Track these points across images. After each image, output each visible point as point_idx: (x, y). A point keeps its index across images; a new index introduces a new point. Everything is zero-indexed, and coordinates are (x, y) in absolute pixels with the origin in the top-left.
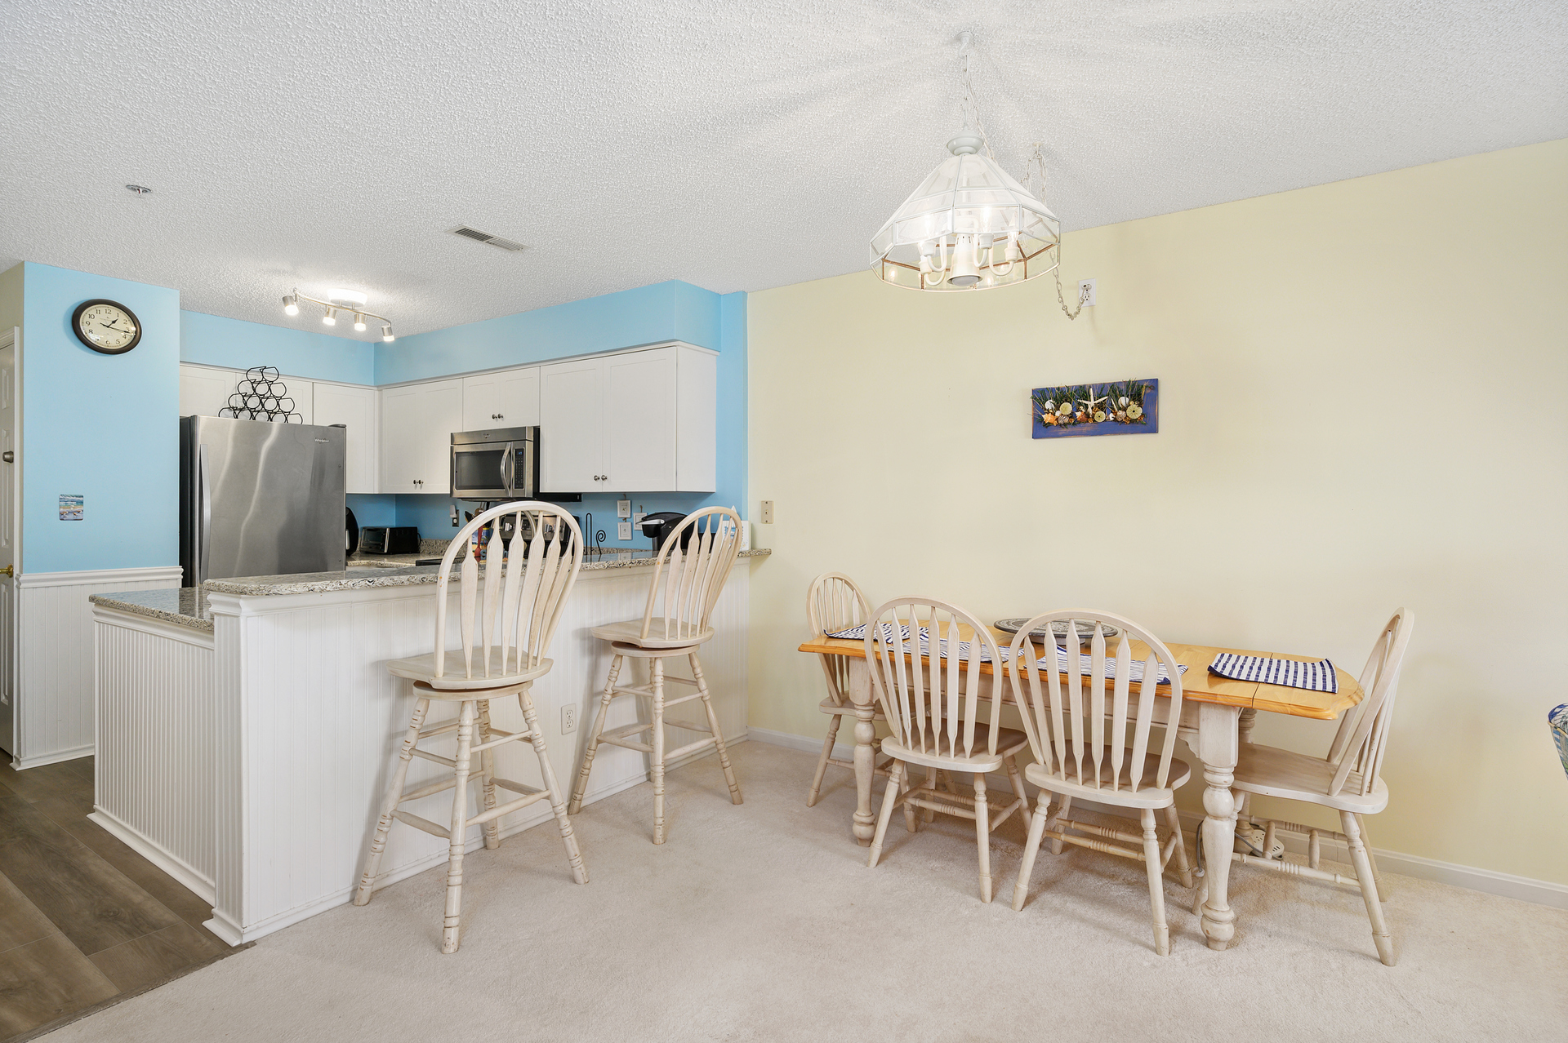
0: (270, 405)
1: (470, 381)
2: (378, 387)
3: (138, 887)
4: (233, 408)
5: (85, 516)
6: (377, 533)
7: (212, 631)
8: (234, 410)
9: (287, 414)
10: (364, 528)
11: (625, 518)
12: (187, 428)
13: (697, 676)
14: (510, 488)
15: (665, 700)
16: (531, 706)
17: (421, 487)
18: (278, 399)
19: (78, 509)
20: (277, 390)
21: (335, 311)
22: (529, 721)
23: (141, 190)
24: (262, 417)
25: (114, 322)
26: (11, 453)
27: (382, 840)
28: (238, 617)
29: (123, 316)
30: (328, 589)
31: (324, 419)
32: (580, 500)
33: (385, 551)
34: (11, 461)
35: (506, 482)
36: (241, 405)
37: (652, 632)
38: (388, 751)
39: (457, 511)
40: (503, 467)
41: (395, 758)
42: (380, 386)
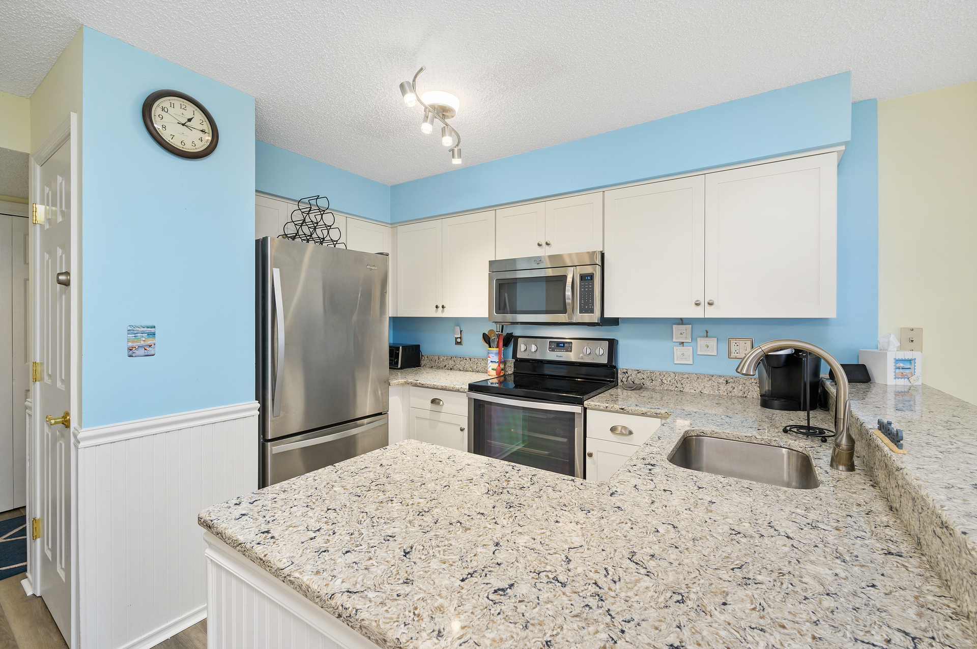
0: (322, 233)
1: (505, 211)
5: (157, 350)
9: (335, 243)
11: (683, 343)
12: (262, 250)
14: (573, 312)
18: (329, 228)
19: (149, 343)
25: (190, 120)
26: (67, 273)
34: (67, 284)
36: (294, 233)
40: (568, 293)
42: (393, 225)
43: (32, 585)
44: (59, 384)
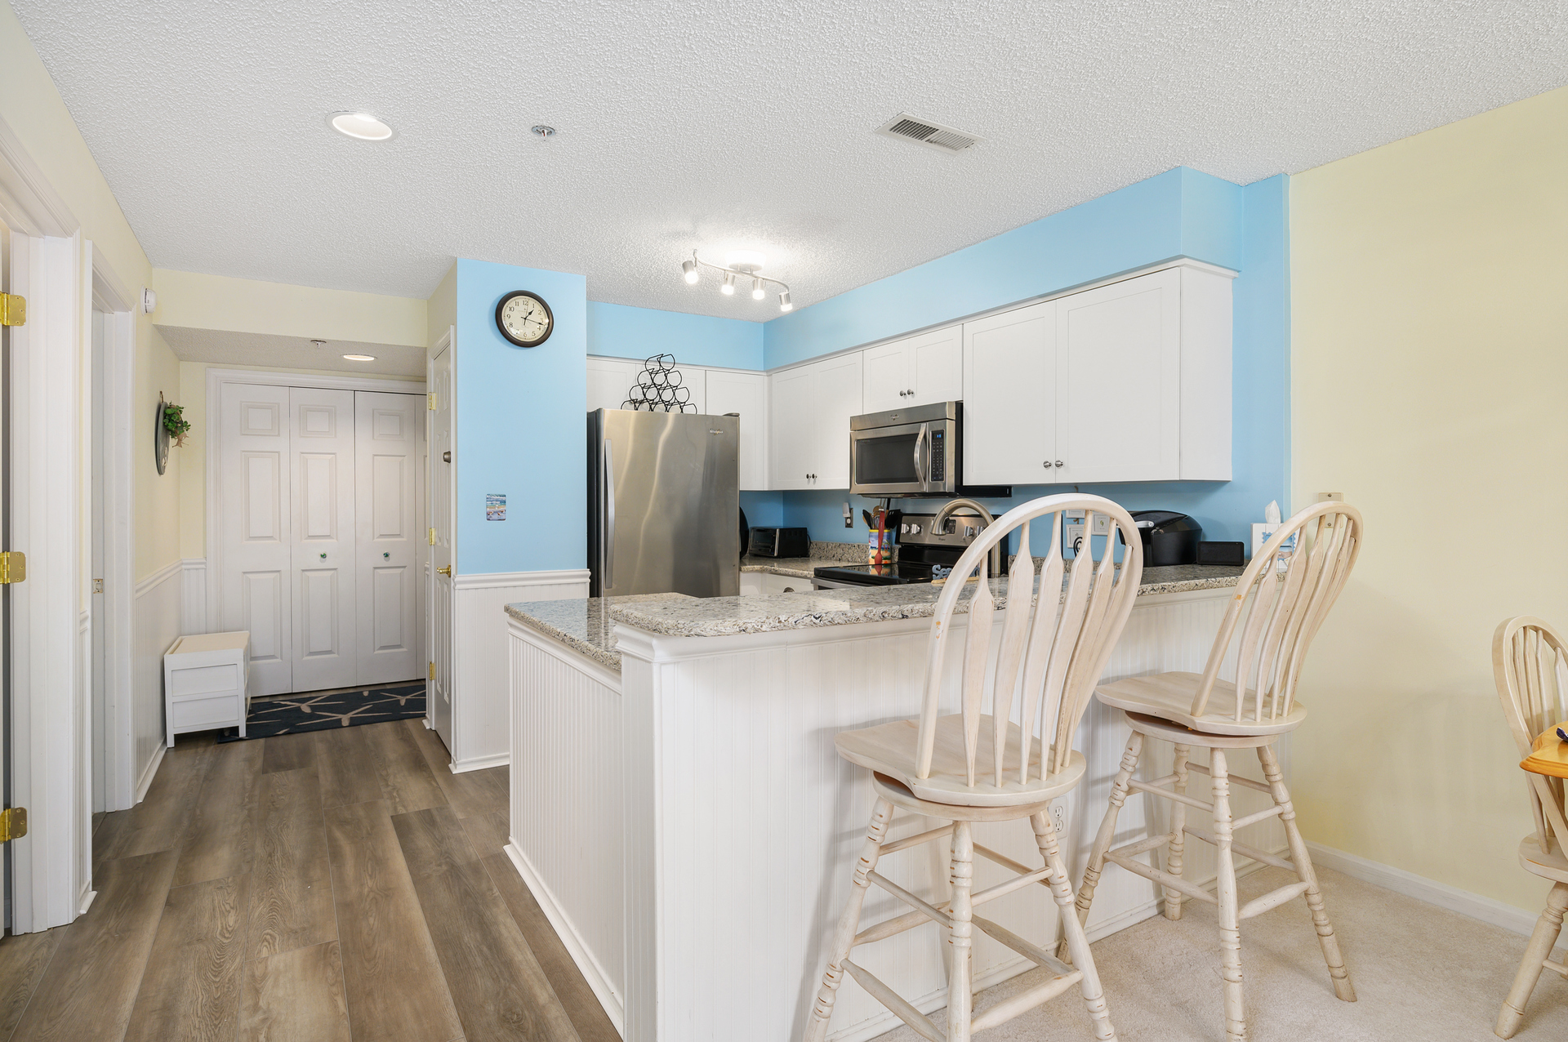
0: (667, 395)
1: (870, 353)
2: (767, 372)
3: (544, 976)
4: (633, 400)
5: (507, 516)
6: (767, 533)
7: (619, 671)
8: (635, 403)
9: (682, 405)
10: (753, 528)
11: (1078, 519)
12: (594, 422)
13: (1273, 779)
14: (925, 480)
15: (1234, 818)
16: (1050, 829)
17: (815, 482)
18: (674, 388)
19: (501, 509)
20: (673, 379)
21: (734, 276)
22: (1047, 853)
23: (546, 132)
24: (660, 408)
25: (530, 313)
26: (449, 453)
27: (829, 1000)
28: (650, 662)
29: (538, 307)
30: (764, 628)
31: (717, 409)
32: (1010, 495)
33: (775, 555)
34: (448, 461)
35: (920, 473)
36: (641, 397)
37: (1214, 708)
38: (833, 858)
39: (851, 510)
40: (917, 455)
41: (840, 871)
42: (769, 371)
43: (429, 723)
44: (446, 544)
